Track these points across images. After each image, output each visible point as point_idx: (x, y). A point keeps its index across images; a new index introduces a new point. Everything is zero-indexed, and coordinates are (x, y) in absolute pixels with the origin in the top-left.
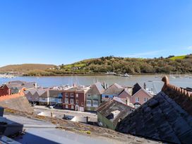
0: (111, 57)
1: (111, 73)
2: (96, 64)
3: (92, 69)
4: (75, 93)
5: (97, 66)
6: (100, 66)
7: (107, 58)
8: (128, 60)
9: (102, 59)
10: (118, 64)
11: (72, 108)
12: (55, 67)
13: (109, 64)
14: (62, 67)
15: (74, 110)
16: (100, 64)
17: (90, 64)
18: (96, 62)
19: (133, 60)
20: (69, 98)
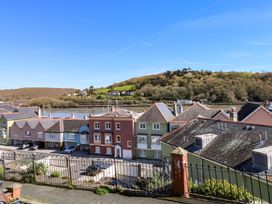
0: (185, 72)
1: (186, 102)
2: (154, 85)
3: (148, 95)
4: (113, 122)
5: (158, 88)
6: (162, 89)
7: (178, 73)
8: (220, 75)
9: (168, 74)
10: (199, 83)
11: (109, 152)
12: (77, 91)
13: (181, 84)
14: (91, 91)
15: (112, 156)
16: (163, 85)
17: (143, 84)
18: (155, 81)
19: (232, 76)
20: (103, 133)
